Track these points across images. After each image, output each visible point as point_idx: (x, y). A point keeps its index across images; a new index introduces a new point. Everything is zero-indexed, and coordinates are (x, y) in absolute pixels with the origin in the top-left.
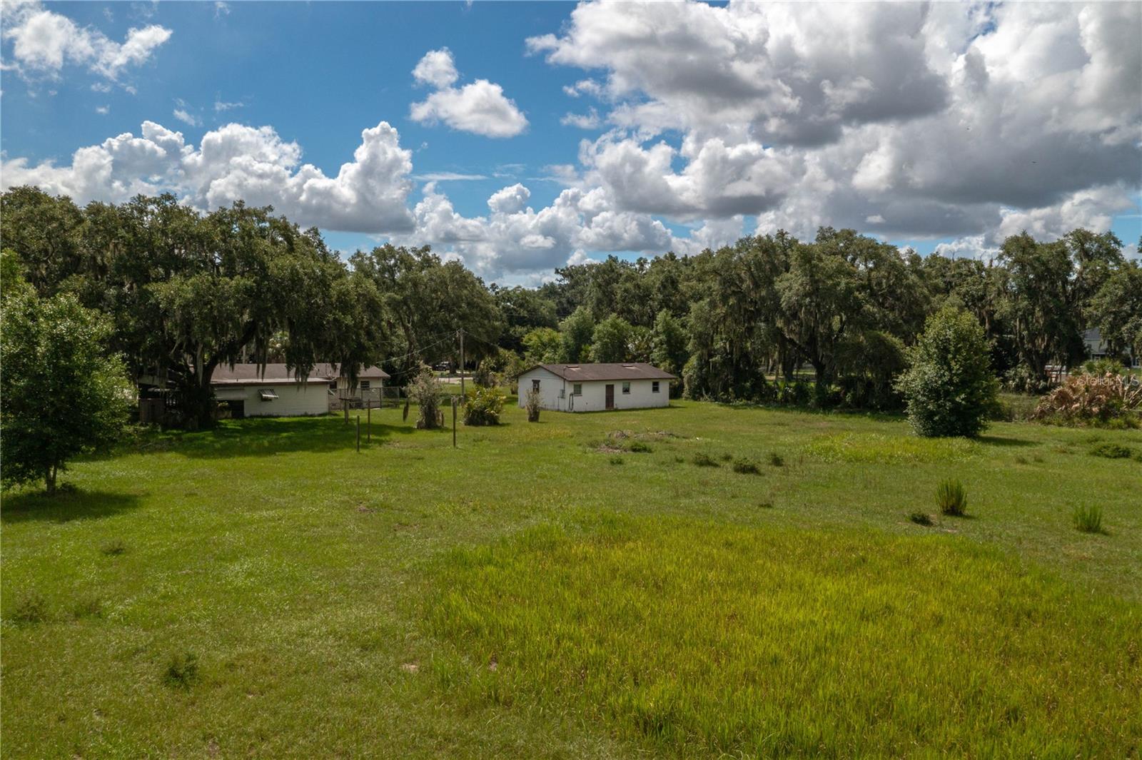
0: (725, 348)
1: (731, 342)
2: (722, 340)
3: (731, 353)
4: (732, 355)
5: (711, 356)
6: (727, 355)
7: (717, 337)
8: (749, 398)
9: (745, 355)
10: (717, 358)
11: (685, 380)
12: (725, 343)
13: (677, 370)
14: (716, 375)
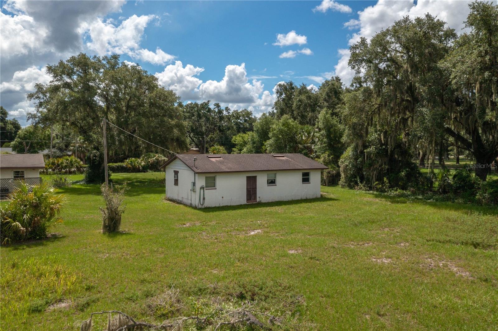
0: (380, 140)
1: (386, 133)
2: (376, 132)
3: (386, 144)
4: (386, 146)
5: (365, 147)
6: (381, 146)
7: (371, 129)
8: (404, 188)
9: (399, 145)
10: (372, 149)
11: (341, 169)
12: (379, 135)
13: (335, 161)
14: (371, 165)
